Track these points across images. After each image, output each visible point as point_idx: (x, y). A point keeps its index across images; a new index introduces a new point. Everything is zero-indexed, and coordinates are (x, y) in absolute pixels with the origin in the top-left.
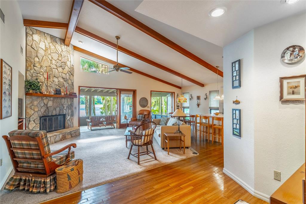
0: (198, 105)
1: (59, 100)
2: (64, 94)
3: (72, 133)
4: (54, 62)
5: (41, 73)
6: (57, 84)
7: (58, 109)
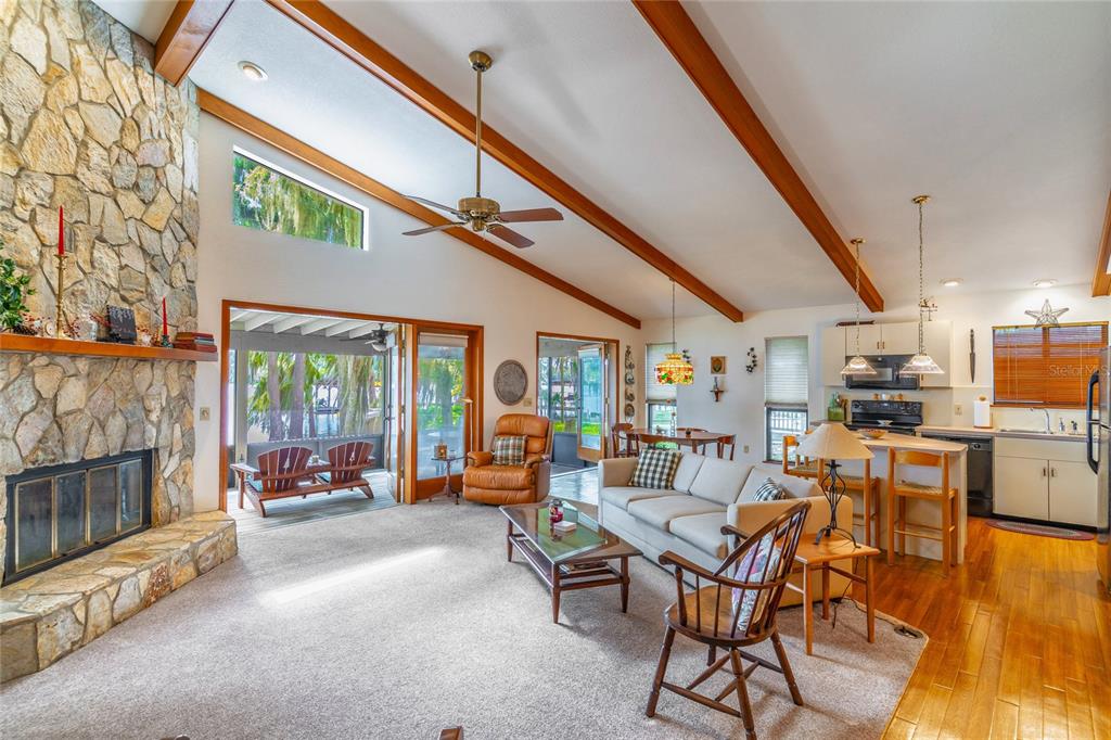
0: (718, 393)
1: (121, 375)
2: (155, 343)
3: (200, 552)
4: (96, 154)
5: (19, 209)
6: (114, 282)
7: (116, 425)
